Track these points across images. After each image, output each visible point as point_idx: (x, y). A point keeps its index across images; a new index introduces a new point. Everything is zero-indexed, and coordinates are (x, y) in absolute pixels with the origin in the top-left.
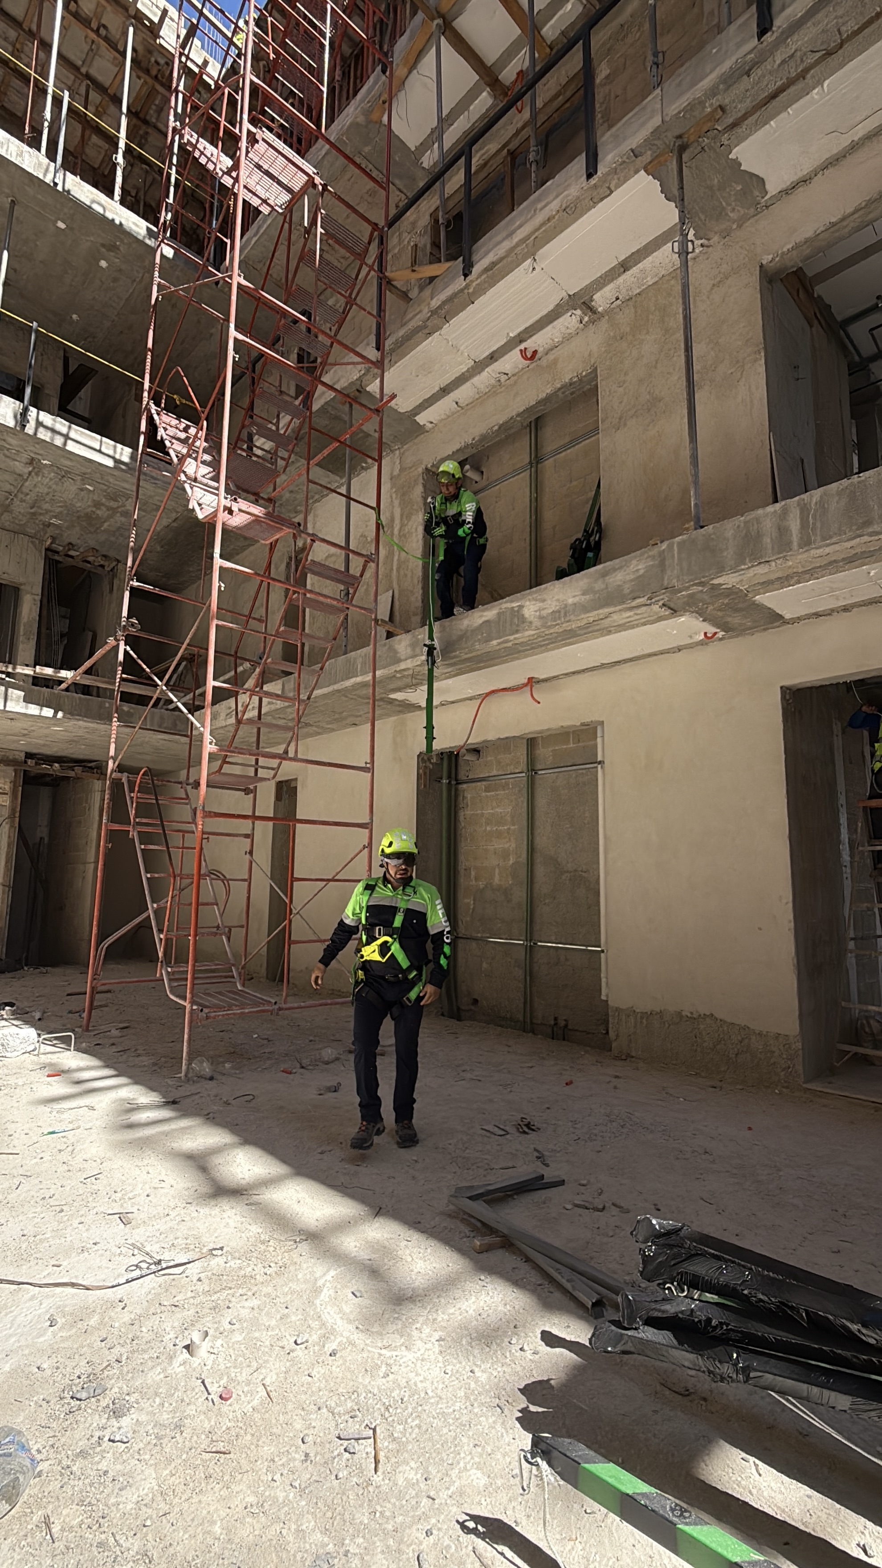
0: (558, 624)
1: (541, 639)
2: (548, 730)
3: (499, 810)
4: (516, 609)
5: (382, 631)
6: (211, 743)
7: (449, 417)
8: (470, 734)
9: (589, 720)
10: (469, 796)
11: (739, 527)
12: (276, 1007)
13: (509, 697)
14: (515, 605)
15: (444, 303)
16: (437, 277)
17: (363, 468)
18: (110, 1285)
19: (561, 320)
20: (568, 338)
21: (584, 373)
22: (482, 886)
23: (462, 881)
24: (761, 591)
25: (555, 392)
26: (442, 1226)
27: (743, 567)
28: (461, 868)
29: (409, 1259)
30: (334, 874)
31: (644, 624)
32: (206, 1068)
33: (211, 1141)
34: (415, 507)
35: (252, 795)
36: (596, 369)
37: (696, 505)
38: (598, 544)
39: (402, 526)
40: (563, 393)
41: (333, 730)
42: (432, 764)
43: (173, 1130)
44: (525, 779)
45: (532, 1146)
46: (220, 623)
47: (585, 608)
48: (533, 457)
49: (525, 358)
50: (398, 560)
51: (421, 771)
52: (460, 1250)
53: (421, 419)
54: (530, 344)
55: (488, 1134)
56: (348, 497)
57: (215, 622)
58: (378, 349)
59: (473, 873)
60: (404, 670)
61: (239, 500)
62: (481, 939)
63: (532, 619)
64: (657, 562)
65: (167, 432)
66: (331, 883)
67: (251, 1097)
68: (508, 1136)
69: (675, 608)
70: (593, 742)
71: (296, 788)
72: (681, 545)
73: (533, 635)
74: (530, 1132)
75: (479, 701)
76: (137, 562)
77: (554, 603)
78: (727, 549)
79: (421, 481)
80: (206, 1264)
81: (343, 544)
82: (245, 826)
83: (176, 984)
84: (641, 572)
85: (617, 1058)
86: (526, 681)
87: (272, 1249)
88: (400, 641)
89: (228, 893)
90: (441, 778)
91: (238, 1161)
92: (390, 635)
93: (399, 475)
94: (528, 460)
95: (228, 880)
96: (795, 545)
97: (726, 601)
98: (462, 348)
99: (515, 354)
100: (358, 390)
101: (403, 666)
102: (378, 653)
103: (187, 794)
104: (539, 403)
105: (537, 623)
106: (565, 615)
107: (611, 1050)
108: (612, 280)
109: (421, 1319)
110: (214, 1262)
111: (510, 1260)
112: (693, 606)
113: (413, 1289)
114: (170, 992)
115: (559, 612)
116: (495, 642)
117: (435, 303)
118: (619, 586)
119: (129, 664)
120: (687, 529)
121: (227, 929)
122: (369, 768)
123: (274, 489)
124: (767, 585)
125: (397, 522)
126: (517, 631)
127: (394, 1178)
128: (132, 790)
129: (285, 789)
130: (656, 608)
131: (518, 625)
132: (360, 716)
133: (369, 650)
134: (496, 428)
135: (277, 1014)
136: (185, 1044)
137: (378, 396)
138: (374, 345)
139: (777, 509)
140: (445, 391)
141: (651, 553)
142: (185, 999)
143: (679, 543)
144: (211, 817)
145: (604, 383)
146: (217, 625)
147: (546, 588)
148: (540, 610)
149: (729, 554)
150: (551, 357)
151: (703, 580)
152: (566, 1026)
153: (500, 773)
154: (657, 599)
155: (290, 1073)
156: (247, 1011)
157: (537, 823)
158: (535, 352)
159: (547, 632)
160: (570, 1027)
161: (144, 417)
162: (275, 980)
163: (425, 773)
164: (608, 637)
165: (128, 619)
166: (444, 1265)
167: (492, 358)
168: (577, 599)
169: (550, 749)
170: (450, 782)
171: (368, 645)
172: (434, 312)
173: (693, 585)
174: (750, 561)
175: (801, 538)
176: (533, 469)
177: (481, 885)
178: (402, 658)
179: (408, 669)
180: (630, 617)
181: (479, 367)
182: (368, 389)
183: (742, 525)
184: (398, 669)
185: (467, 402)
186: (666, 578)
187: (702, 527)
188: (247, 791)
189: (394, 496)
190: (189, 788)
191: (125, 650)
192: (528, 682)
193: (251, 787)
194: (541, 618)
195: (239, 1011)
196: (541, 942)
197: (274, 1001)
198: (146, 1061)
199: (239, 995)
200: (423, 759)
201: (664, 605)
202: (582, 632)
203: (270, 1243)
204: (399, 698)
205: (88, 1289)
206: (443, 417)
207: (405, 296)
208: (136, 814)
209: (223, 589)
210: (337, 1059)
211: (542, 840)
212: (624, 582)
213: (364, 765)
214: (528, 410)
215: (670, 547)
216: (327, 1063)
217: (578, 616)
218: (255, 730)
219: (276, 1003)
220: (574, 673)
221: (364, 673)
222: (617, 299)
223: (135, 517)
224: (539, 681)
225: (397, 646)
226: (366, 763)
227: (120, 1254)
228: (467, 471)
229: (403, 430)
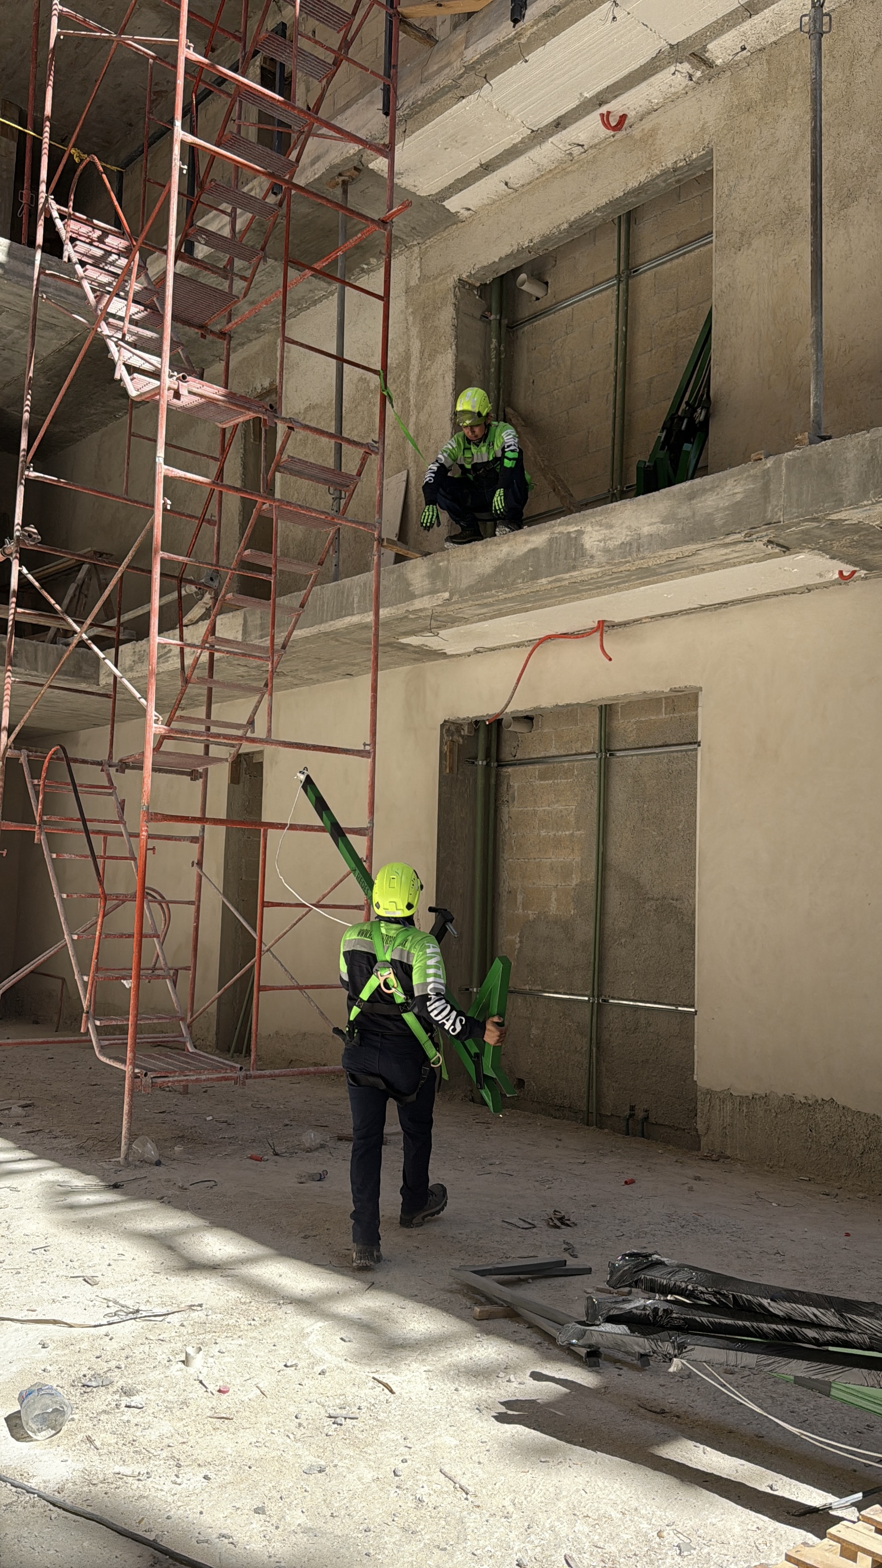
0: (629, 562)
1: (609, 578)
2: (625, 696)
3: (557, 807)
4: (573, 535)
5: (389, 554)
6: (156, 722)
7: (494, 202)
8: (514, 698)
9: (682, 685)
10: (516, 785)
11: (863, 446)
12: (243, 1073)
13: (571, 648)
14: (572, 529)
15: (484, 57)
16: (474, 13)
17: (363, 270)
18: (93, 1324)
19: (660, 76)
20: (673, 99)
21: (694, 156)
22: (531, 918)
23: (504, 908)
25: (653, 180)
26: (442, 1298)
27: (865, 502)
28: (504, 889)
29: (402, 1321)
30: (319, 896)
31: (748, 562)
32: (151, 1151)
33: (172, 1223)
35: (200, 781)
36: (710, 153)
37: (815, 404)
38: (705, 425)
39: (423, 369)
40: (664, 181)
41: (318, 681)
42: (463, 737)
43: (126, 1212)
44: (597, 762)
45: (561, 1240)
46: (166, 555)
47: (664, 543)
48: (622, 268)
49: (607, 125)
50: (416, 424)
51: (445, 748)
52: (460, 1317)
53: (453, 204)
54: (616, 107)
55: (510, 1227)
56: (340, 359)
57: (161, 554)
58: (386, 114)
59: (520, 898)
60: (421, 610)
61: (189, 378)
62: (530, 993)
63: (594, 552)
64: (759, 485)
65: (76, 249)
66: (315, 910)
67: (213, 1183)
68: (534, 1230)
69: (787, 545)
70: (694, 713)
71: (261, 764)
72: (791, 465)
73: (596, 573)
74: (563, 1227)
75: (530, 648)
76: (36, 444)
77: (624, 532)
78: (847, 475)
79: (451, 299)
80: (186, 1316)
81: (332, 430)
82: (194, 829)
83: (107, 1043)
84: (739, 497)
85: (705, 1158)
86: (596, 625)
87: (254, 1308)
88: (414, 568)
89: (168, 921)
90: (476, 758)
91: (206, 1241)
92: (399, 559)
93: (418, 286)
94: (615, 272)
95: (167, 903)
97: (856, 537)
98: (513, 112)
99: (593, 120)
100: (356, 169)
101: (418, 604)
102: (384, 583)
103: (110, 780)
104: (627, 195)
105: (600, 558)
106: (638, 548)
107: (699, 1149)
108: (734, 26)
109: (410, 1359)
110: (194, 1315)
111: (510, 1326)
112: (807, 542)
113: (404, 1339)
114: (100, 1051)
115: (630, 544)
116: (544, 581)
117: (472, 54)
118: (710, 514)
119: (26, 592)
120: (799, 442)
121: (172, 972)
122: (369, 752)
123: (229, 321)
125: (415, 362)
126: (574, 568)
128: (35, 775)
129: (244, 765)
130: (759, 545)
131: (575, 559)
132: (358, 664)
133: (369, 577)
134: (566, 226)
135: (244, 1084)
136: (125, 1117)
137: (386, 176)
138: (381, 106)
140: (487, 168)
141: (752, 472)
142: (124, 1062)
143: (788, 461)
144: (159, 820)
145: (721, 175)
146: (162, 559)
147: (613, 510)
148: (604, 540)
149: (849, 483)
150: (647, 124)
151: (816, 515)
152: (646, 1118)
153: (562, 752)
154: (759, 535)
155: (260, 1160)
156: (203, 1077)
157: (612, 827)
158: (623, 117)
159: (615, 570)
160: (652, 1120)
161: (41, 223)
162: (229, 1051)
163: (451, 751)
164: (701, 576)
165: (22, 527)
166: (440, 1326)
167: (558, 124)
168: (653, 529)
169: (633, 721)
170: (488, 764)
171: (369, 571)
172: (470, 68)
173: (806, 520)
174: (875, 495)
176: (622, 286)
177: (531, 914)
178: (417, 592)
179: (425, 609)
180: (726, 554)
181: (538, 136)
182: (371, 166)
183: (867, 444)
184: (411, 609)
185: (521, 182)
186: (770, 508)
187: (824, 438)
188: (194, 775)
189: (411, 319)
190: (112, 771)
191: (20, 572)
192: (598, 627)
193: (200, 770)
194: (606, 551)
195: (194, 1078)
196: (613, 998)
197: (238, 1066)
198: (67, 1143)
199: (192, 1058)
200: (448, 730)
201: (770, 542)
202: (664, 571)
203: (252, 1304)
204: (414, 644)
205: (71, 1326)
206: (485, 202)
207: (429, 38)
208: (43, 809)
209: (169, 507)
210: (322, 1146)
211: (617, 854)
212: (717, 510)
213: (362, 748)
214: (612, 203)
215: (777, 466)
217: (654, 552)
218: (205, 692)
219: (241, 1069)
220: (663, 616)
221: (363, 611)
222: (743, 49)
223: (31, 374)
224: (613, 626)
225: (410, 576)
226: (365, 745)
227: (94, 1306)
228: (523, 284)
229: (425, 220)
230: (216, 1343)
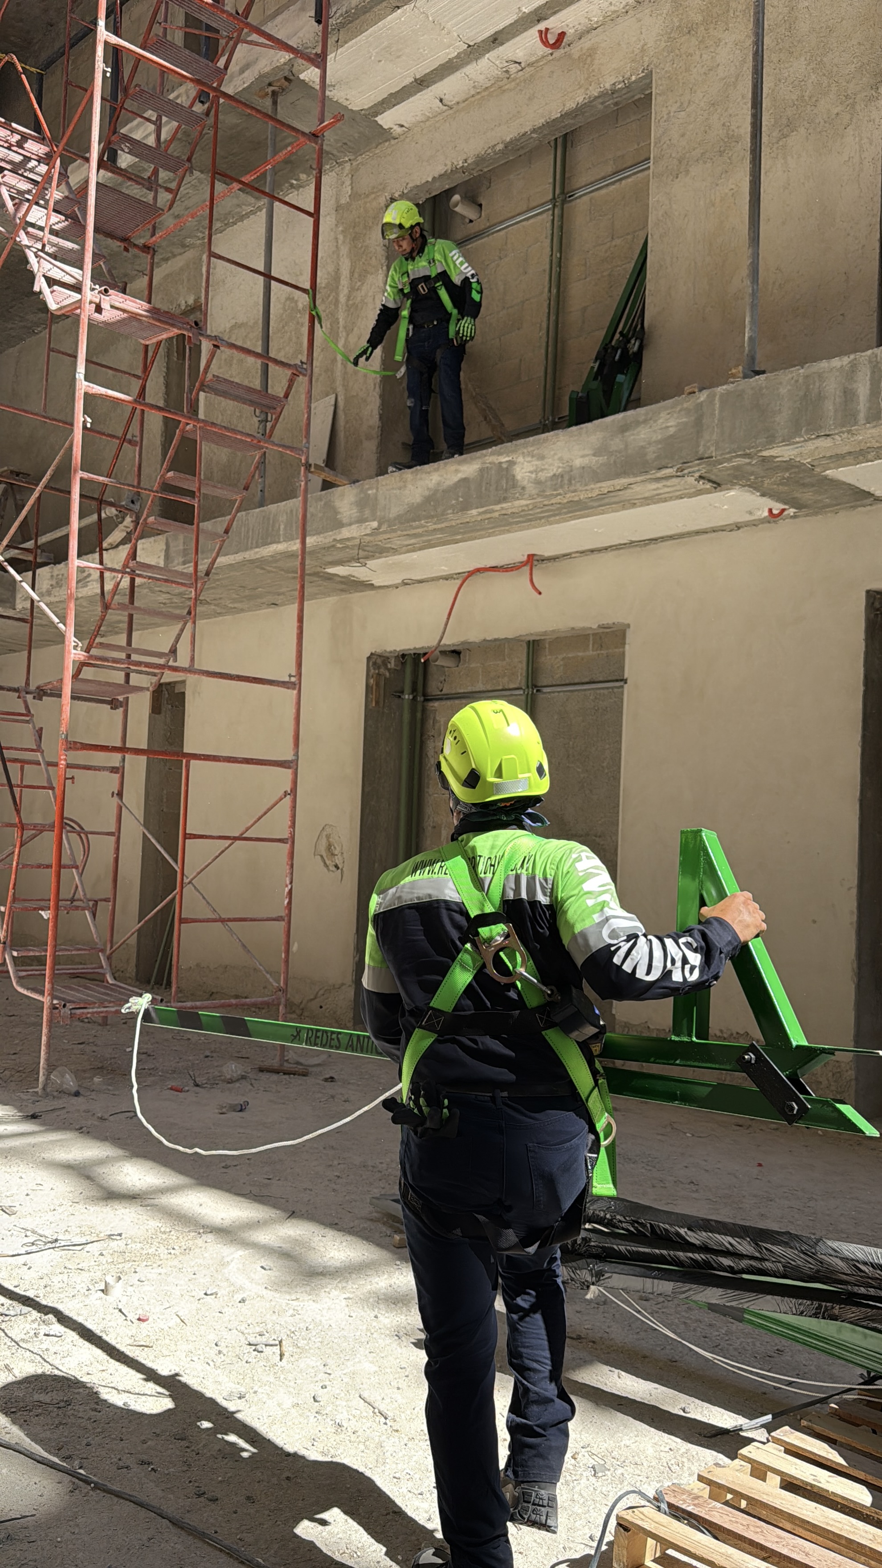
0: (560, 494)
1: (539, 510)
2: (553, 631)
4: (504, 466)
5: (317, 480)
6: (75, 647)
7: (428, 119)
8: (444, 633)
9: (610, 622)
11: (797, 381)
13: (500, 582)
14: (504, 459)
17: (292, 185)
18: (11, 1254)
20: (613, 18)
21: (633, 78)
24: (832, 465)
25: (590, 102)
26: (362, 1226)
27: (797, 439)
28: (428, 825)
29: (322, 1249)
30: (243, 829)
31: (681, 497)
32: (70, 1082)
33: (90, 1153)
34: (374, 261)
35: (121, 709)
36: (650, 75)
37: (750, 338)
39: (352, 289)
40: (602, 103)
41: (242, 610)
42: (389, 670)
43: (44, 1142)
44: (524, 698)
46: (86, 475)
47: (596, 476)
48: (558, 192)
49: (545, 42)
51: (372, 681)
52: (379, 1245)
53: (386, 120)
54: (554, 23)
56: (268, 276)
57: (81, 474)
58: (319, 22)
60: (348, 539)
61: (111, 292)
63: (525, 483)
64: (693, 418)
66: (238, 843)
69: (718, 481)
70: (621, 650)
71: (183, 694)
72: (724, 398)
73: (527, 505)
75: (459, 582)
77: (556, 463)
78: (780, 411)
80: (106, 1245)
81: (259, 350)
82: (115, 759)
83: (24, 974)
84: (672, 431)
86: (525, 558)
87: (174, 1238)
88: (342, 495)
89: (87, 852)
90: (402, 692)
91: (125, 1171)
92: (327, 485)
93: (349, 204)
94: (550, 196)
95: (86, 833)
96: (862, 416)
97: (787, 475)
98: (449, 26)
99: (531, 37)
100: (286, 79)
101: (345, 533)
102: (311, 510)
103: (27, 707)
105: (531, 489)
106: (570, 481)
109: (330, 1286)
110: (113, 1244)
112: (738, 478)
113: (324, 1267)
114: (17, 982)
115: (562, 476)
116: (474, 512)
118: (642, 447)
120: (733, 376)
121: (91, 903)
122: (294, 684)
123: (153, 235)
124: (839, 459)
125: (344, 282)
126: (505, 500)
127: (311, 1190)
129: (166, 695)
130: (691, 480)
131: (506, 490)
132: (283, 594)
133: (295, 503)
134: (500, 147)
136: (43, 1048)
137: (318, 87)
138: (313, 14)
139: (845, 363)
140: (422, 83)
141: (685, 405)
142: (42, 993)
143: (722, 395)
144: (78, 749)
145: (660, 99)
146: (82, 479)
147: (545, 440)
148: (536, 472)
149: (782, 419)
150: (586, 43)
151: (748, 451)
153: (489, 688)
154: (690, 470)
155: (181, 1091)
158: (562, 35)
159: (546, 503)
162: (149, 982)
163: (377, 684)
164: (632, 511)
166: (360, 1254)
167: (495, 39)
168: (586, 461)
169: (560, 657)
170: (414, 698)
171: (295, 497)
173: (738, 456)
174: (807, 432)
175: (870, 408)
176: (557, 211)
178: (345, 521)
179: (353, 538)
180: (658, 489)
181: (475, 51)
182: (302, 77)
183: (801, 380)
184: (339, 537)
185: (456, 99)
186: (703, 443)
187: (758, 373)
188: (114, 704)
189: (341, 237)
192: (528, 561)
193: (121, 698)
194: (538, 482)
199: (112, 990)
200: (375, 663)
201: (701, 477)
203: (172, 1233)
204: (341, 574)
206: (420, 118)
209: (88, 425)
210: (243, 1077)
212: (650, 444)
213: (287, 679)
214: (549, 125)
215: (711, 400)
216: (230, 1081)
217: (586, 485)
218: (126, 619)
220: (592, 551)
221: (289, 538)
224: (543, 560)
225: (338, 504)
226: (290, 676)
227: (11, 1236)
228: (456, 205)
229: (356, 135)
230: (135, 1272)
